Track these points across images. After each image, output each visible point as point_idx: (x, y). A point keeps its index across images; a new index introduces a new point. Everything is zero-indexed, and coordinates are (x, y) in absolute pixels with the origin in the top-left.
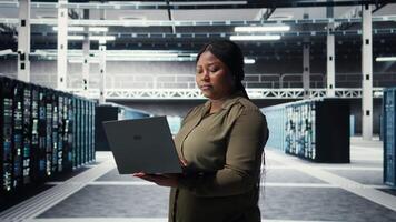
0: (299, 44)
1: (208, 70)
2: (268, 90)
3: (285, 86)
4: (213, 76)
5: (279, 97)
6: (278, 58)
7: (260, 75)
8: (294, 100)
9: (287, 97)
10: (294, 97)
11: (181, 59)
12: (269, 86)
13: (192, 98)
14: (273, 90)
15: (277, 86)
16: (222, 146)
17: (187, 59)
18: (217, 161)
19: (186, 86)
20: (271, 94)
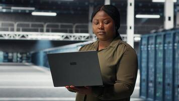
0: (87, 4)
1: (103, 22)
2: (65, 34)
3: (77, 32)
4: (106, 26)
5: (72, 39)
6: (72, 12)
7: (59, 24)
8: (83, 42)
9: (77, 40)
10: (83, 39)
11: (4, 10)
12: (65, 31)
13: (12, 38)
14: (68, 34)
15: (71, 32)
16: (115, 69)
17: (8, 10)
18: (111, 78)
19: (7, 30)
20: (67, 37)
